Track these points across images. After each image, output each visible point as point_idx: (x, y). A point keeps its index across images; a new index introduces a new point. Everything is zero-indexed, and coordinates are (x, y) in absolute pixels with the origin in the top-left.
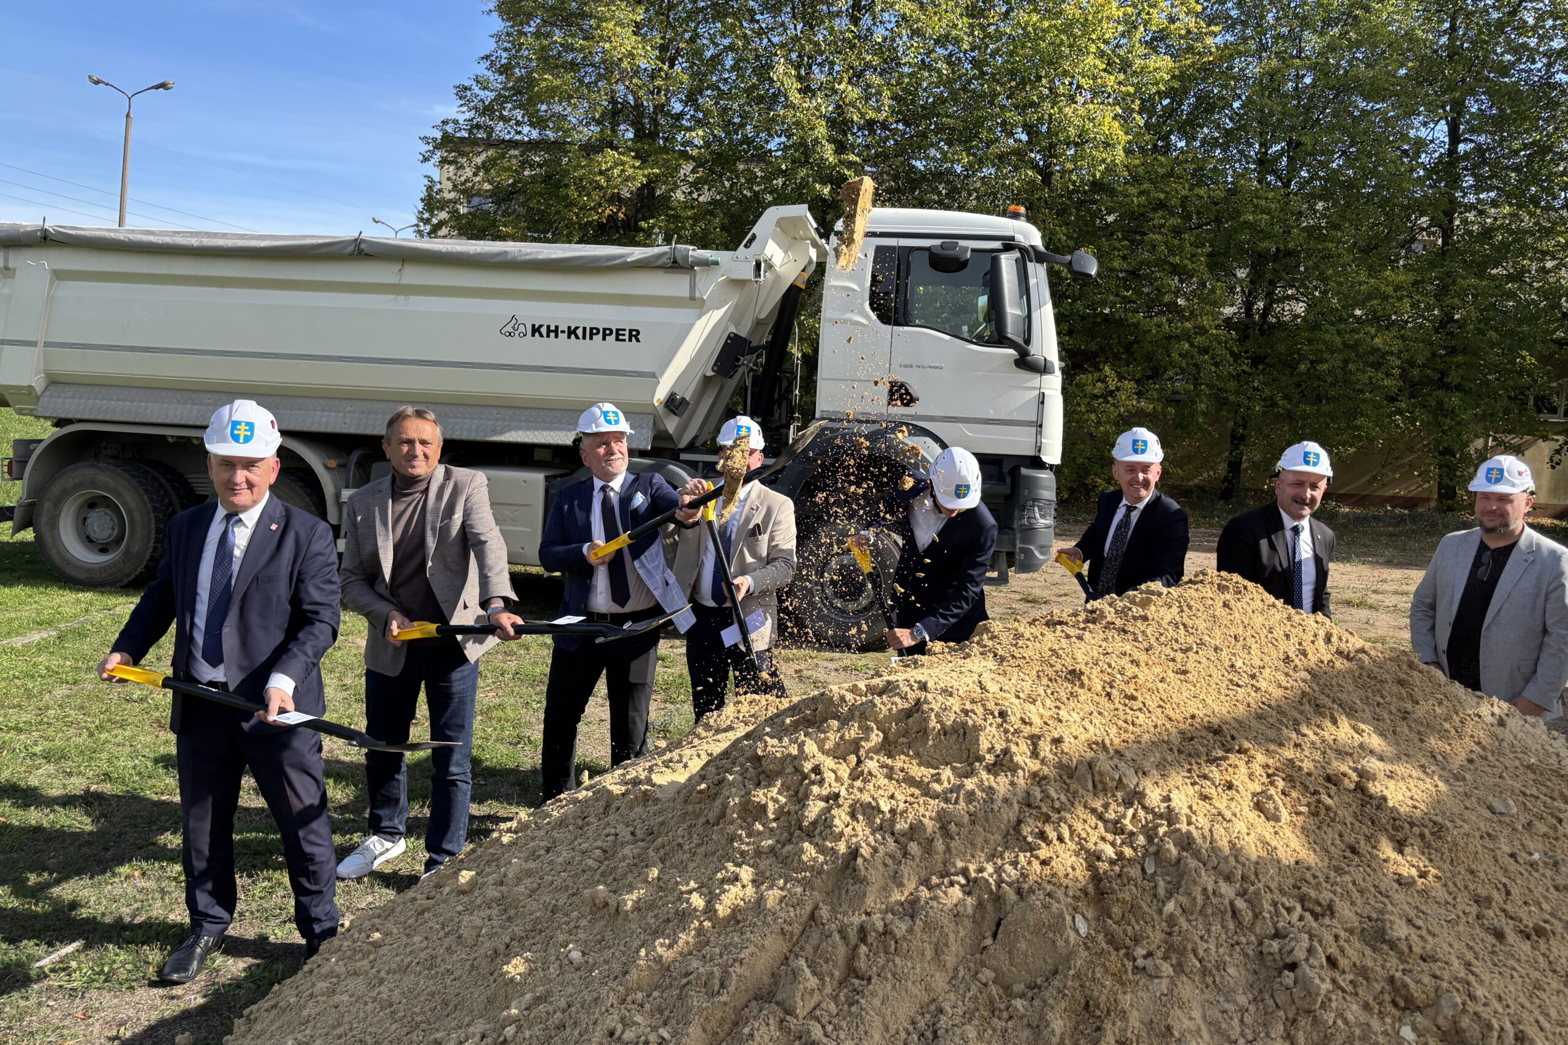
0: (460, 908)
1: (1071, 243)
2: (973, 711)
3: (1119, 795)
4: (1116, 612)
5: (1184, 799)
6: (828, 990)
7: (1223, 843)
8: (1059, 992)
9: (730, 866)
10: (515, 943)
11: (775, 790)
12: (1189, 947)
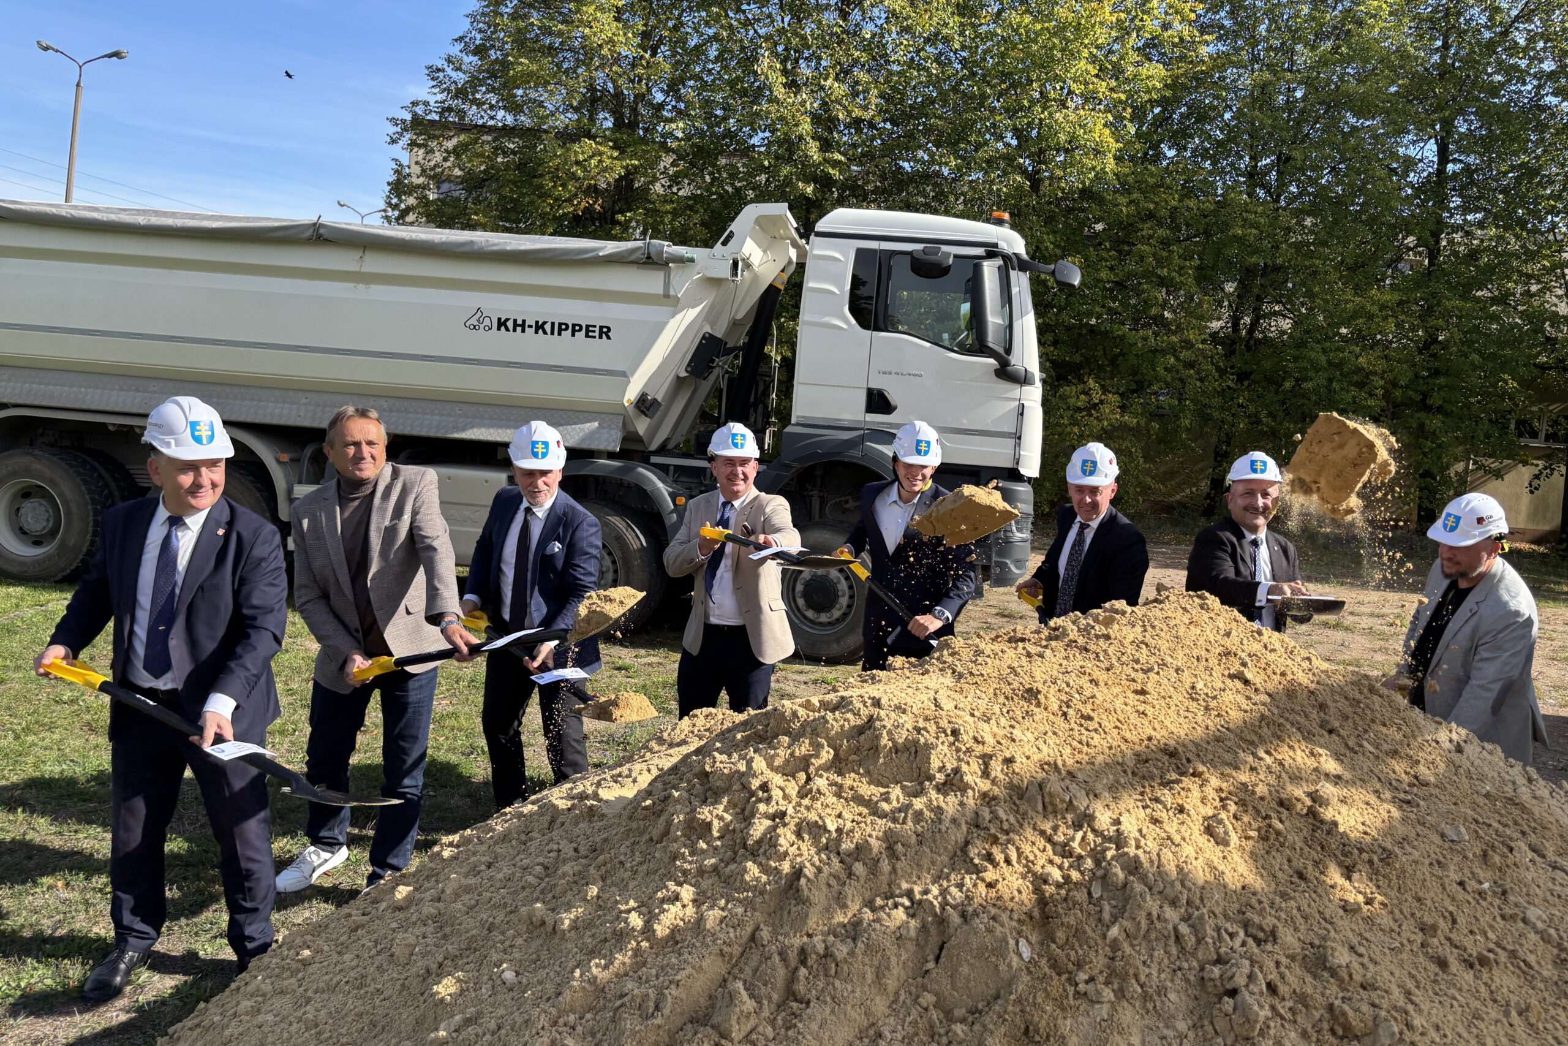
0: (394, 925)
1: (1058, 252)
2: (925, 729)
3: (1069, 817)
4: (1079, 630)
5: (1134, 822)
6: (766, 1013)
7: (1171, 868)
8: (1000, 1017)
9: (672, 885)
10: (448, 962)
11: (721, 807)
12: (1131, 972)
